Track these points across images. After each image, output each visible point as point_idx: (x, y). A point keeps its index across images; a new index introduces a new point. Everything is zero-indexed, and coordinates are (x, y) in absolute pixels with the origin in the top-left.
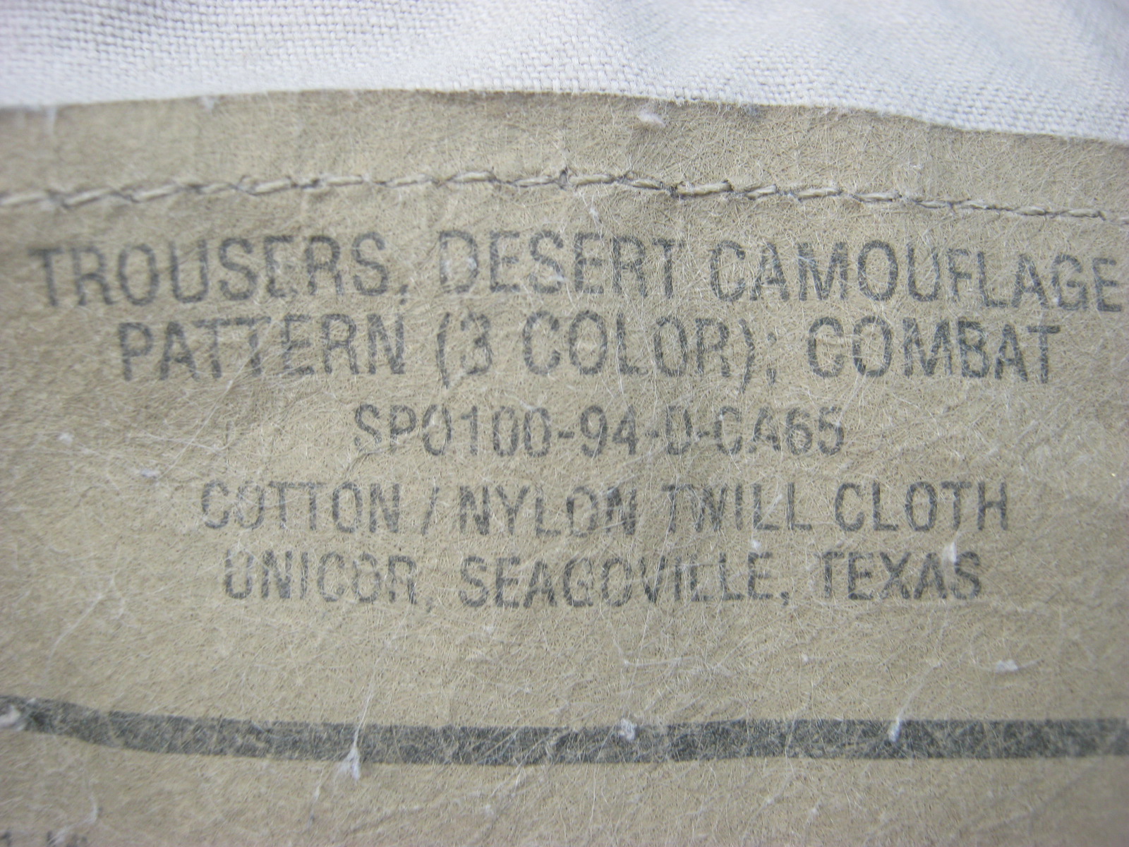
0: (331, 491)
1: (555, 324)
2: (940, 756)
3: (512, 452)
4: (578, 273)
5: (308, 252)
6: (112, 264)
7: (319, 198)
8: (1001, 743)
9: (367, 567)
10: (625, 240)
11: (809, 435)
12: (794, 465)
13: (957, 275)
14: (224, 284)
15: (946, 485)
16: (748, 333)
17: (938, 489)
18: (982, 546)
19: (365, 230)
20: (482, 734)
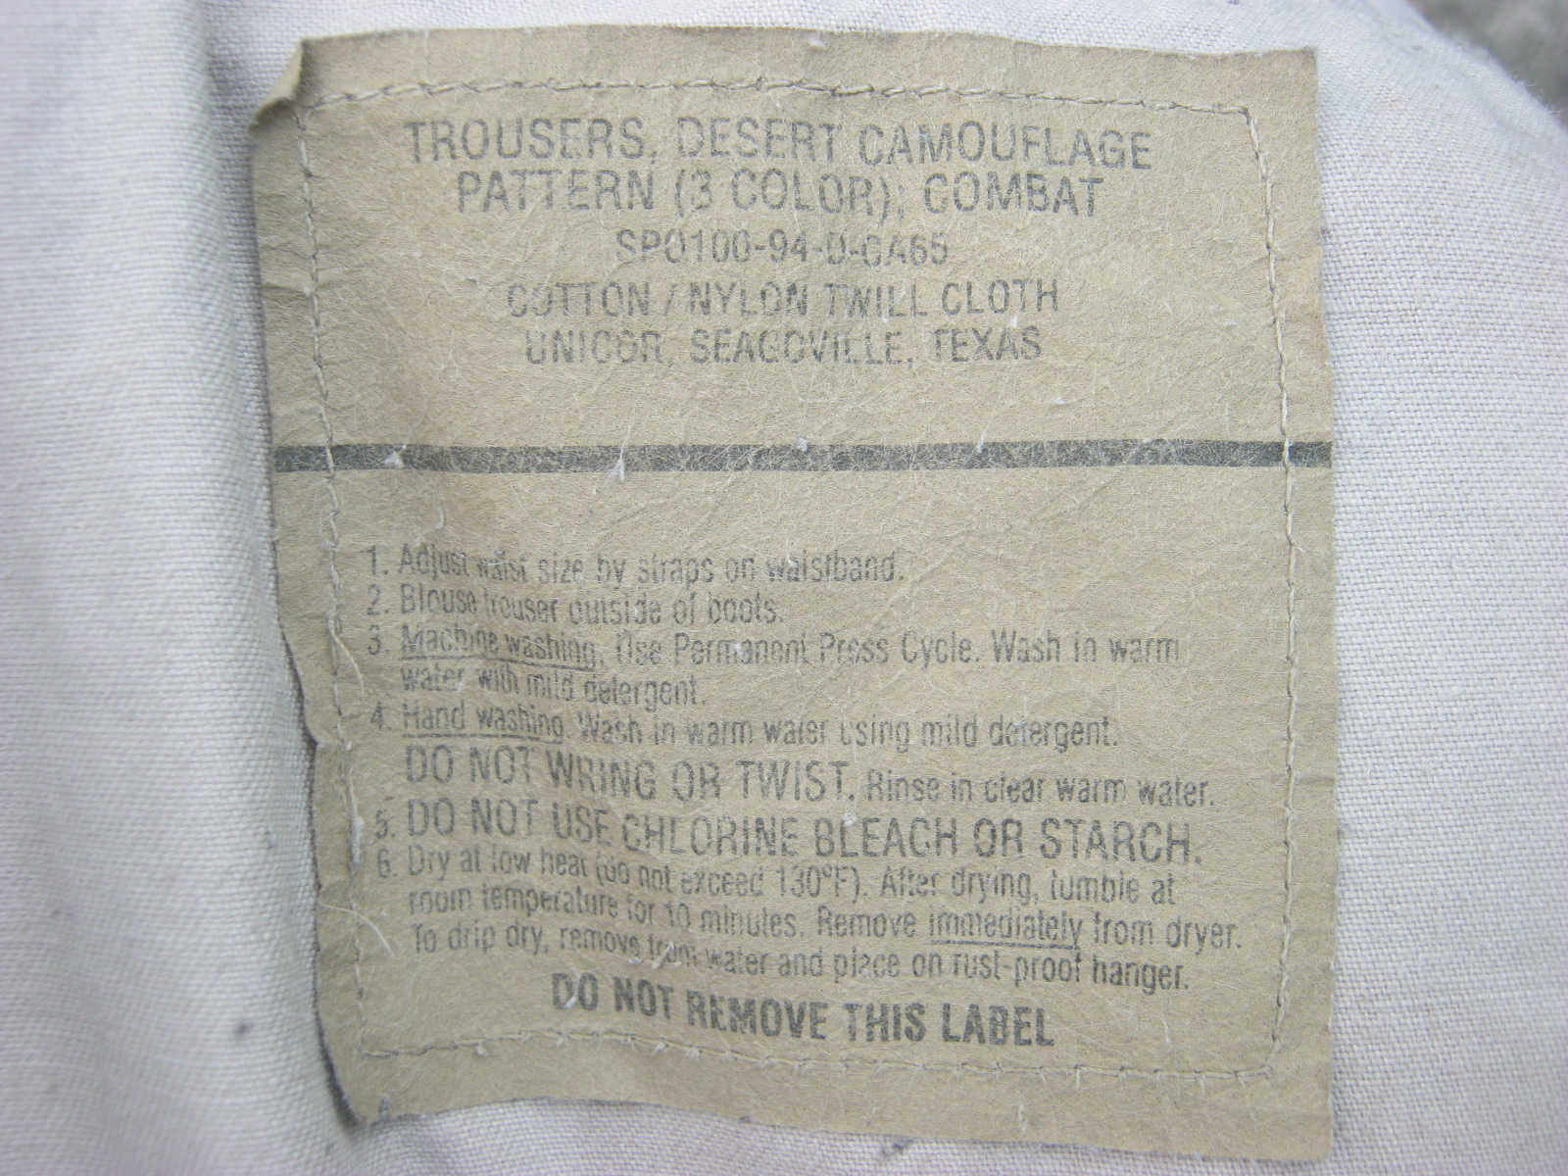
0: (601, 288)
1: (753, 177)
2: (1015, 466)
3: (725, 260)
4: (768, 145)
5: (591, 130)
6: (458, 131)
7: (600, 95)
8: (1055, 455)
9: (628, 339)
10: (800, 123)
11: (925, 252)
12: (915, 273)
13: (1028, 143)
14: (532, 147)
15: (1015, 282)
16: (885, 186)
17: (1010, 285)
18: (1040, 322)
19: (630, 115)
20: (706, 449)
